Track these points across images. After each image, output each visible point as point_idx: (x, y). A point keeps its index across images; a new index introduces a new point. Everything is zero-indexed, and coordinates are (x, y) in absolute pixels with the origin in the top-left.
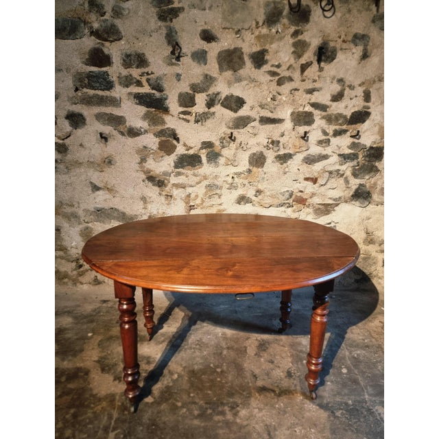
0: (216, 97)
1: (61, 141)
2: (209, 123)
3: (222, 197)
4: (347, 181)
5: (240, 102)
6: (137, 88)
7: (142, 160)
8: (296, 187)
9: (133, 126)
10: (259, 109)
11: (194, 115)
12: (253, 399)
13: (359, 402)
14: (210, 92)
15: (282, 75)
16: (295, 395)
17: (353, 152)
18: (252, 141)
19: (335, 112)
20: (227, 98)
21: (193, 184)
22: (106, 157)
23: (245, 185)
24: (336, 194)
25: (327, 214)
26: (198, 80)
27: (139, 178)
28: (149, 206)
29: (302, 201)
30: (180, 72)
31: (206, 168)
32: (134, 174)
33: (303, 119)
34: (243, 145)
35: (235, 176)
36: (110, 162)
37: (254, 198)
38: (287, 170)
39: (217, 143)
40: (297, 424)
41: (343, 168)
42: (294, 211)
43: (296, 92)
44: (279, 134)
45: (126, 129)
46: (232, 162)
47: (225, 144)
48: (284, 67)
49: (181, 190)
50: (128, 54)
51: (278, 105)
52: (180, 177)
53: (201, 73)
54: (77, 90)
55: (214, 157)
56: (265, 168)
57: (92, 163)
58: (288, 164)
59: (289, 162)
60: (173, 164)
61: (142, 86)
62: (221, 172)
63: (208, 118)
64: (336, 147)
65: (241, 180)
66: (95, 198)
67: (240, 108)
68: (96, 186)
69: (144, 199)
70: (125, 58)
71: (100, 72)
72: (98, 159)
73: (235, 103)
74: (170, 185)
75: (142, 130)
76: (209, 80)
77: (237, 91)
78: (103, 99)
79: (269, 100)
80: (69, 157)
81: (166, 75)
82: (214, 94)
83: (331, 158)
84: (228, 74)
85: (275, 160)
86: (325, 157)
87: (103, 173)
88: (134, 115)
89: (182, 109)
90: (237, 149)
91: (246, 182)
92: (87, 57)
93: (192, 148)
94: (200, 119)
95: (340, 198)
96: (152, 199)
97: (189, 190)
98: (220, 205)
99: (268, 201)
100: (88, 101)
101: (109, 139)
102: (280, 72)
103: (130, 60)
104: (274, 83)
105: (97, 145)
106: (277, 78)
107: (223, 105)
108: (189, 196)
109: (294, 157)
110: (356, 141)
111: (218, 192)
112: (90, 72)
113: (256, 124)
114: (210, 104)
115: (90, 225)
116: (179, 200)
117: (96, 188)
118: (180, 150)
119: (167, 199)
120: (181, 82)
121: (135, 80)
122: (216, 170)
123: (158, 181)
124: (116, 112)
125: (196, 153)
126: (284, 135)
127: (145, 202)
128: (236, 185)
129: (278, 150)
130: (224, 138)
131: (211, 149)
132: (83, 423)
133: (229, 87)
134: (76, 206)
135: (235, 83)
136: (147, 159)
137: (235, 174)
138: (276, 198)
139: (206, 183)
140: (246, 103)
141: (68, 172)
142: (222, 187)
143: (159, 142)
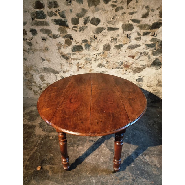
0: (87, 19)
1: (29, 41)
2: (85, 31)
3: (92, 64)
4: (149, 57)
5: (98, 21)
6: (55, 17)
7: (59, 48)
8: (124, 60)
9: (55, 34)
10: (107, 24)
11: (79, 27)
12: (86, 143)
14: (85, 17)
17: (152, 43)
18: (104, 39)
19: (144, 24)
20: (92, 19)
21: (80, 58)
22: (45, 47)
23: (101, 59)
24: (144, 63)
25: (139, 72)
26: (79, 11)
27: (58, 56)
28: (63, 67)
29: (127, 66)
30: (71, 8)
31: (85, 52)
32: (56, 54)
33: (128, 27)
34: (100, 41)
35: (97, 55)
36: (47, 49)
37: (105, 65)
38: (120, 52)
39: (89, 40)
41: (148, 51)
42: (123, 71)
43: (125, 15)
45: (52, 35)
46: (95, 49)
47: (93, 40)
48: (119, 2)
49: (75, 61)
50: (50, 2)
51: (116, 21)
52: (74, 55)
53: (81, 8)
54: (33, 19)
55: (88, 46)
56: (110, 51)
57: (41, 50)
58: (121, 49)
59: (121, 48)
60: (71, 50)
61: (57, 16)
62: (91, 53)
63: (85, 29)
64: (144, 41)
65: (100, 57)
66: (43, 64)
67: (98, 24)
68: (43, 59)
69: (61, 64)
70: (49, 4)
71: (40, 11)
72: (43, 48)
73: (96, 21)
74: (70, 59)
75: (58, 35)
76: (84, 11)
77: (97, 16)
78: (42, 23)
79: (112, 19)
80: (33, 47)
81: (66, 10)
82: (86, 18)
83: (141, 46)
84: (93, 7)
85: (115, 47)
86: (139, 46)
87: (45, 54)
88: (54, 29)
89: (73, 25)
90: (98, 43)
91: (102, 57)
92: (35, 5)
93: (78, 43)
94: (82, 29)
95: (145, 65)
96: (64, 65)
97: (78, 61)
98: (91, 67)
99: (112, 66)
100: (37, 24)
101: (46, 40)
102: (117, 5)
103: (51, 5)
104: (114, 10)
105: (42, 42)
106: (115, 8)
107: (91, 23)
108: (78, 63)
109: (124, 46)
110: (154, 37)
111: (90, 62)
112: (36, 11)
113: (106, 31)
114: (85, 22)
115: (43, 74)
116: (74, 65)
117: (43, 60)
118: (74, 44)
119: (69, 64)
120: (72, 13)
121: (54, 14)
122: (89, 52)
123: (66, 57)
124: (48, 28)
125: (80, 45)
126: (119, 36)
127: (61, 66)
128: (97, 59)
129: (116, 43)
130: (92, 38)
131: (86, 43)
132: (29, 143)
133: (93, 14)
134: (37, 66)
135: (96, 12)
136: (61, 48)
137: (97, 54)
138: (115, 64)
139: (85, 58)
140: (101, 21)
141: (33, 54)
142: (92, 60)
143: (65, 41)
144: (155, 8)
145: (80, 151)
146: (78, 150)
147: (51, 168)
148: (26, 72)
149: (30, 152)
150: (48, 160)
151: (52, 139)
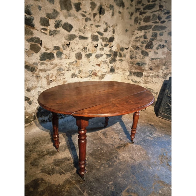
0: (59, 23)
2: (57, 36)
3: (65, 75)
4: (108, 65)
5: (71, 27)
8: (93, 68)
10: (79, 32)
11: (49, 31)
13: (143, 138)
14: (57, 20)
15: (87, 17)
16: (128, 144)
17: (110, 53)
19: (105, 37)
20: (65, 24)
21: (50, 69)
23: (74, 68)
24: (105, 70)
26: (50, 12)
29: (95, 74)
30: (40, 5)
31: (56, 60)
33: (95, 38)
34: (72, 49)
35: (70, 64)
37: (78, 74)
38: (90, 61)
39: (61, 47)
40: (136, 152)
41: (107, 60)
42: (93, 78)
43: (92, 26)
44: (87, 44)
46: (68, 57)
47: (65, 48)
48: (88, 13)
49: (44, 73)
51: (86, 31)
52: (43, 65)
53: (52, 8)
55: (60, 54)
56: (82, 60)
59: (91, 57)
60: (39, 58)
62: (64, 62)
63: (56, 33)
64: (105, 51)
65: (73, 66)
67: (71, 30)
73: (68, 27)
74: (38, 70)
76: (56, 13)
77: (70, 21)
79: (83, 28)
83: (104, 56)
85: (85, 56)
86: (102, 55)
89: (42, 27)
90: (70, 51)
91: (75, 67)
93: (49, 49)
94: (52, 33)
95: (107, 72)
97: (48, 72)
98: (64, 79)
99: (84, 75)
102: (86, 15)
104: (84, 20)
106: (85, 18)
107: (63, 28)
108: (48, 76)
109: (92, 55)
110: (111, 49)
111: (63, 72)
113: (78, 39)
114: (57, 26)
116: (43, 78)
118: (43, 50)
119: (37, 78)
120: (41, 11)
122: (61, 61)
123: (31, 68)
125: (51, 52)
128: (70, 68)
129: (87, 52)
130: (64, 45)
131: (58, 50)
133: (66, 19)
135: (69, 17)
138: (87, 73)
139: (57, 68)
140: (73, 28)
142: (64, 70)
143: (30, 45)
144: (111, 26)
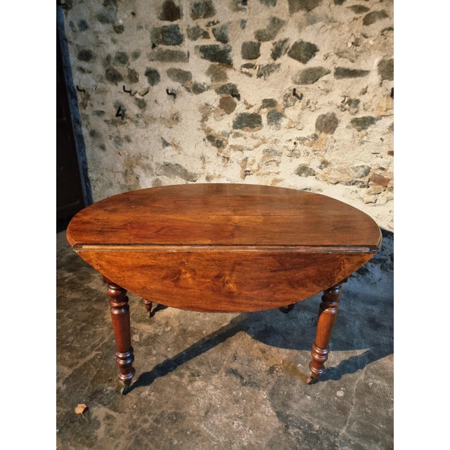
0: (282, 45)
1: (141, 98)
2: (273, 77)
3: (281, 165)
5: (311, 50)
6: (204, 40)
7: (203, 117)
8: (375, 162)
9: (198, 82)
10: (335, 57)
11: (258, 67)
12: (216, 376)
13: (328, 432)
14: (277, 40)
15: (372, 10)
16: (261, 391)
18: (323, 100)
20: (296, 45)
21: (251, 147)
22: (174, 113)
23: (308, 153)
26: (263, 25)
27: (199, 137)
28: (207, 166)
29: (381, 182)
30: (245, 18)
31: (266, 131)
32: (196, 132)
34: (310, 104)
35: (298, 142)
36: (177, 119)
37: (318, 170)
38: (365, 138)
39: (280, 102)
40: (241, 418)
42: (369, 193)
44: (359, 91)
45: (192, 85)
46: (295, 125)
47: (290, 102)
49: (238, 152)
50: (197, 3)
51: (361, 52)
52: (238, 138)
53: (268, 17)
54: (154, 46)
55: (275, 117)
56: (336, 135)
57: (164, 119)
58: (367, 131)
59: (370, 129)
60: (232, 124)
61: (209, 38)
62: (282, 136)
63: (272, 71)
65: (305, 148)
66: (164, 153)
67: (310, 57)
68: (165, 141)
69: (203, 158)
70: (194, 8)
71: (171, 26)
72: (168, 116)
73: (306, 52)
74: (228, 147)
75: (205, 86)
76: (276, 23)
77: (309, 36)
78: (173, 54)
79: (350, 45)
80: (147, 112)
81: (231, 23)
82: (280, 41)
84: (300, 14)
85: (350, 124)
87: (171, 130)
88: (198, 68)
89: (245, 62)
90: (303, 109)
91: (310, 150)
92: (161, 11)
94: (265, 72)
96: (210, 160)
97: (247, 153)
98: (278, 173)
99: (335, 176)
100: (163, 57)
101: (177, 95)
102: (369, 7)
103: (198, 10)
104: (360, 21)
105: (168, 101)
106: (364, 14)
107: (291, 55)
108: (246, 159)
109: (377, 123)
111: (276, 158)
112: (163, 27)
113: (331, 77)
114: (276, 54)
115: (160, 177)
116: (235, 163)
117: (166, 144)
118: (240, 108)
119: (224, 160)
120: (246, 29)
121: (202, 32)
122: (276, 133)
123: (216, 141)
124: (185, 67)
125: (256, 112)
126: (366, 92)
127: (204, 162)
128: (298, 152)
129: (356, 112)
130: (289, 96)
131: (273, 108)
132: (83, 336)
133: (300, 32)
134: (151, 158)
135: (307, 25)
136: (209, 117)
137: (298, 139)
138: (346, 173)
139: (264, 147)
140: (318, 51)
141: (146, 127)
142: (281, 153)
143: (221, 99)
145: (193, 393)
146: (189, 388)
147: (108, 417)
148: (126, 168)
149: (76, 360)
150: (108, 394)
151: (138, 340)
